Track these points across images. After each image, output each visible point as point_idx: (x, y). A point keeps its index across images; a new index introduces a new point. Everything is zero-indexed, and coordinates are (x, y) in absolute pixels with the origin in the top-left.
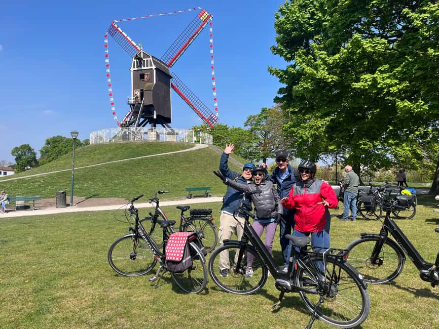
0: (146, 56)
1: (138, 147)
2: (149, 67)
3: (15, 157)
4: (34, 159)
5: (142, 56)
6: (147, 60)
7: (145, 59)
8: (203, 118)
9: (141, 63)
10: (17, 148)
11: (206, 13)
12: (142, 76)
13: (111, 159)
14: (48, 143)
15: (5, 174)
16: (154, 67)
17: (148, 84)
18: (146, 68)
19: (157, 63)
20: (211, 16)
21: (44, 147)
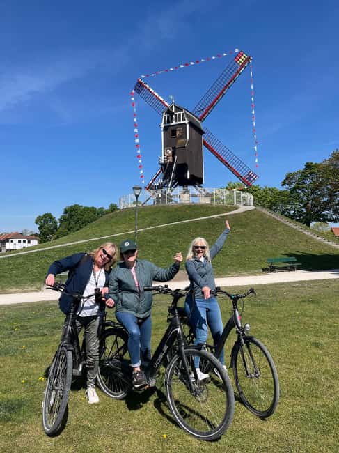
0: (178, 109)
1: (176, 210)
2: (182, 122)
3: (38, 226)
4: (55, 227)
5: (174, 110)
6: (179, 114)
7: (177, 113)
8: (239, 176)
9: (172, 118)
10: (40, 217)
11: (244, 55)
12: (174, 132)
13: (151, 224)
14: (66, 212)
15: (29, 242)
16: (186, 122)
17: (180, 141)
18: (178, 123)
19: (190, 116)
20: (249, 58)
21: (62, 216)
